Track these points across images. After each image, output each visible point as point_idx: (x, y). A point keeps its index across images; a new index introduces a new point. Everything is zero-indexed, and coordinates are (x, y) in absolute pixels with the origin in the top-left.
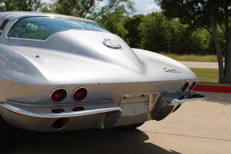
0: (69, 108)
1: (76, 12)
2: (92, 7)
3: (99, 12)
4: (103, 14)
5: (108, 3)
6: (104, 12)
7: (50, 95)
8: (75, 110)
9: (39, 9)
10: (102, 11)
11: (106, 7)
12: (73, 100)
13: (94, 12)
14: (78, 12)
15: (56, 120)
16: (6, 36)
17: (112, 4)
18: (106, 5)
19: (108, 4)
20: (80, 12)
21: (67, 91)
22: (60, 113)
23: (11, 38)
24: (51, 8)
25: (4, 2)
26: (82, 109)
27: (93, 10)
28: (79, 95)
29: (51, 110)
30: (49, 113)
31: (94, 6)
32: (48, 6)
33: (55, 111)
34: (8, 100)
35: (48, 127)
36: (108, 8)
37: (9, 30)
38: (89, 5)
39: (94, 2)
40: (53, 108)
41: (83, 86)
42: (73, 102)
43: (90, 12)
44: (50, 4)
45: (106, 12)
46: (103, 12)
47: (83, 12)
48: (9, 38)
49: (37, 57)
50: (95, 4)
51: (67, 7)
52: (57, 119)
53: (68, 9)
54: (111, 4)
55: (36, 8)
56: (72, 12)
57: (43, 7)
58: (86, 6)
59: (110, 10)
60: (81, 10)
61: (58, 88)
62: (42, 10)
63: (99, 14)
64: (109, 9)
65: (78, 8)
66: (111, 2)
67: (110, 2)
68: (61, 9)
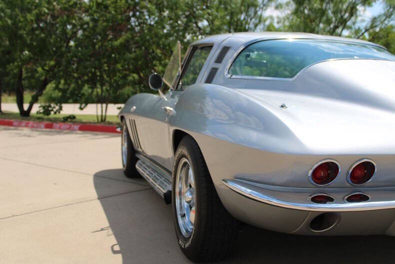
0: (341, 196)
1: (324, 29)
2: (353, 18)
3: (366, 26)
4: (374, 29)
5: (384, 9)
6: (376, 26)
7: (310, 172)
8: (351, 199)
9: (260, 27)
10: (372, 24)
11: (380, 16)
12: (348, 182)
13: (356, 26)
14: (328, 28)
15: (316, 215)
16: (226, 73)
17: (391, 10)
18: (379, 14)
19: (383, 12)
20: (330, 28)
21: (339, 165)
22: (325, 203)
23: (234, 77)
24: (281, 24)
25: (207, 20)
26: (364, 198)
27: (354, 23)
28: (359, 173)
29: (311, 197)
30: (307, 202)
31: (357, 17)
32: (276, 20)
33: (316, 200)
34: (236, 178)
35: (302, 226)
36: (384, 18)
37: (230, 64)
38: (347, 15)
39: (357, 10)
40: (314, 194)
41: (367, 159)
42: (349, 185)
43: (350, 28)
44: (278, 18)
45: (380, 26)
46: (374, 25)
47: (336, 27)
48: (231, 76)
49: (282, 106)
50: (358, 13)
51: (308, 21)
52: (319, 214)
53: (310, 24)
54: (388, 10)
55: (256, 26)
56: (317, 29)
57: (267, 23)
58: (342, 17)
59: (386, 22)
60: (332, 26)
61: (324, 160)
62: (266, 28)
63: (366, 30)
64: (385, 20)
65: (328, 22)
66: (389, 8)
67: (387, 7)
68: (299, 24)
